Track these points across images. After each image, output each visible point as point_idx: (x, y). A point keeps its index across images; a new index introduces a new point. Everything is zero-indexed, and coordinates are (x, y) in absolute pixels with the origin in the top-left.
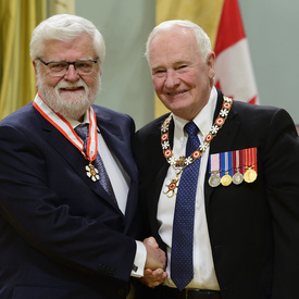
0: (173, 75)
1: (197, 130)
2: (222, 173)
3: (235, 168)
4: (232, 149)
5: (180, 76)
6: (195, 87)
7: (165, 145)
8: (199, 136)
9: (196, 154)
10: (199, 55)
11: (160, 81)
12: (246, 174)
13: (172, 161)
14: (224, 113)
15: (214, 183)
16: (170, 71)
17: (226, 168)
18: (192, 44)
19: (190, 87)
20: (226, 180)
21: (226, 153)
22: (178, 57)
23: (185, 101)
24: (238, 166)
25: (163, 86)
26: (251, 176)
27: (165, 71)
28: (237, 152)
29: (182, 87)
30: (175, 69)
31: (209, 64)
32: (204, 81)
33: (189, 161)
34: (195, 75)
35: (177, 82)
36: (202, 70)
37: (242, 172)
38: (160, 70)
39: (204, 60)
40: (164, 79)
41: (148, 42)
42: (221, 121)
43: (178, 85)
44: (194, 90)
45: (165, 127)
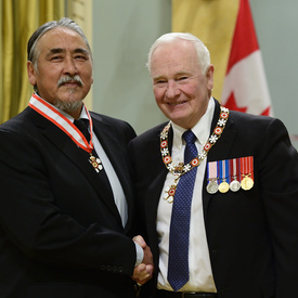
0: (174, 86)
1: (195, 139)
2: (220, 181)
3: (232, 175)
4: (229, 157)
5: (180, 87)
6: (194, 98)
7: (165, 152)
8: (196, 144)
9: (194, 162)
10: (199, 67)
11: (161, 91)
12: (243, 181)
13: (171, 167)
14: (222, 122)
15: (212, 190)
16: (171, 82)
17: (224, 176)
18: (193, 57)
19: (189, 97)
20: (224, 188)
21: (224, 162)
22: (179, 69)
23: (184, 111)
24: (235, 174)
25: (164, 96)
26: (248, 183)
27: (167, 82)
28: (234, 160)
29: (182, 97)
30: (176, 80)
31: (208, 76)
32: (203, 92)
33: (187, 168)
34: (195, 87)
35: (178, 93)
36: (202, 82)
37: (239, 180)
38: (161, 81)
39: (204, 73)
40: (164, 89)
41: (150, 54)
42: (219, 131)
43: (178, 96)
44: (193, 101)
45: (164, 135)
